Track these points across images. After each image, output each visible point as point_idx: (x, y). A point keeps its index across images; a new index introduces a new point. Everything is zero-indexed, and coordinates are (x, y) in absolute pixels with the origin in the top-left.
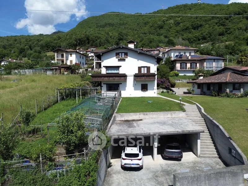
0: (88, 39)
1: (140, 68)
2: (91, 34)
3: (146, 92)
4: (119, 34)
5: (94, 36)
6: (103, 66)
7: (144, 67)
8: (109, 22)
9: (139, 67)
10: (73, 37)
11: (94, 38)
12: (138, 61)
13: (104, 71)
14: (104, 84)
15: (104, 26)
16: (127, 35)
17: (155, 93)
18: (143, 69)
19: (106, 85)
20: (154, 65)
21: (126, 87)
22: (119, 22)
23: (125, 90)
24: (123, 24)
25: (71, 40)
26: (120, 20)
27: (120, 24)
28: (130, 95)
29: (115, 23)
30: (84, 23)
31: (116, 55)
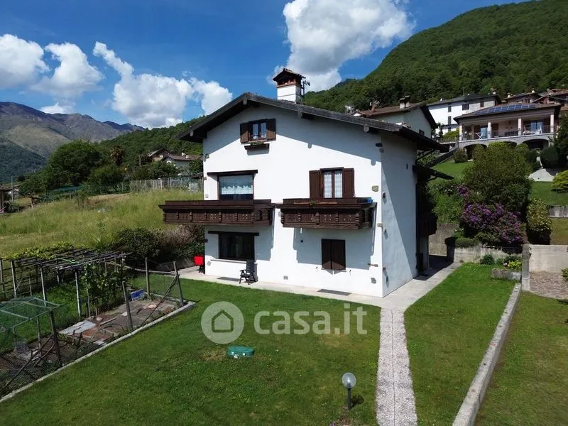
0: (399, 88)
1: (317, 178)
2: (408, 75)
3: (341, 274)
4: (482, 61)
5: (413, 79)
6: (209, 174)
7: (333, 171)
8: (465, 37)
9: (312, 173)
10: (364, 88)
11: (414, 82)
12: (310, 147)
13: (211, 191)
14: (210, 232)
15: (450, 49)
16: (506, 60)
17: (374, 281)
18: (328, 178)
19: (216, 236)
20: (369, 161)
21: (272, 247)
22: (493, 32)
23: (267, 257)
24: (508, 33)
25: (358, 96)
26: (499, 24)
27: (496, 34)
28: (286, 278)
29: (482, 37)
30: (401, 52)
31: (242, 133)
